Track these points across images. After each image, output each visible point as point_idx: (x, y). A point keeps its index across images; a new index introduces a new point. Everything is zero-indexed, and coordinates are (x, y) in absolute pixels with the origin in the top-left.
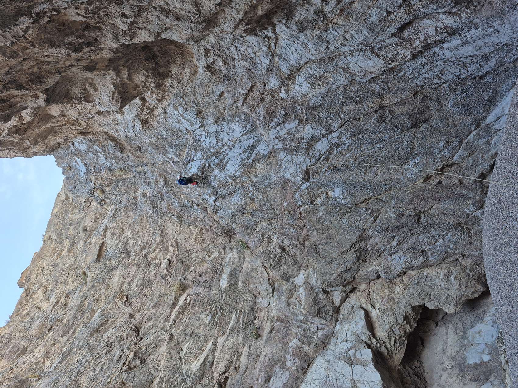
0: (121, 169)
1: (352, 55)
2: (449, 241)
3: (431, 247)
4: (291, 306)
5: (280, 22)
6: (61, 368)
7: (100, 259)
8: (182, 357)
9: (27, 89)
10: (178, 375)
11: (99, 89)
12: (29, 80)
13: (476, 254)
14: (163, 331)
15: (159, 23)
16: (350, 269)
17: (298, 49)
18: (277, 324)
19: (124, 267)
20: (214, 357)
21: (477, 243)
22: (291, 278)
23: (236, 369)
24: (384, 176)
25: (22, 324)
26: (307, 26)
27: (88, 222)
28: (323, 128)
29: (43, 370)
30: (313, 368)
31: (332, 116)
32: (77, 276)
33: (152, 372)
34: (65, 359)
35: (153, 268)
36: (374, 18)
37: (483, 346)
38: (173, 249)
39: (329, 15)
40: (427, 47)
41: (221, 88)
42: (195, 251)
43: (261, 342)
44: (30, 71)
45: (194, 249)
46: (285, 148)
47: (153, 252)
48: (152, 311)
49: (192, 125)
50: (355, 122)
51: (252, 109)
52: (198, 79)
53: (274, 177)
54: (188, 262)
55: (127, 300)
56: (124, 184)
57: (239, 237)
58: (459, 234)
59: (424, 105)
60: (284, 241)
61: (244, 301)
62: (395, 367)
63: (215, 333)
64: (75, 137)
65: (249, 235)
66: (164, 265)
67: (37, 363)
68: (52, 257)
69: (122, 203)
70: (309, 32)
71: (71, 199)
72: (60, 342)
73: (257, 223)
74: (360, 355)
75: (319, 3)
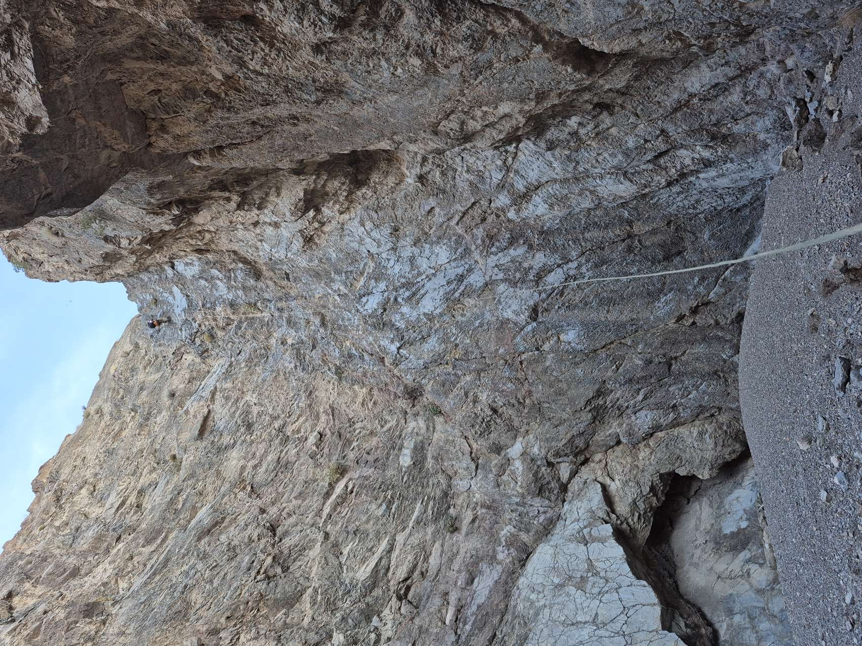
0: (250, 304)
1: (602, 178)
2: (704, 392)
3: (682, 401)
4: (502, 487)
5: (528, 139)
6: (153, 585)
7: (203, 435)
8: (343, 562)
10: (338, 585)
13: (734, 406)
14: (314, 528)
16: (583, 433)
17: (541, 167)
18: (481, 511)
19: (245, 446)
20: (390, 561)
21: (734, 393)
22: (502, 449)
23: (422, 573)
24: (630, 315)
25: (60, 538)
26: (557, 145)
27: (178, 383)
28: (559, 256)
29: (118, 593)
30: (534, 558)
31: (570, 242)
32: (158, 464)
33: (300, 582)
34: (159, 573)
35: (293, 445)
36: (631, 144)
37: (742, 512)
38: (326, 417)
39: (584, 137)
40: (683, 175)
41: (432, 202)
42: (361, 420)
43: (459, 537)
45: (359, 417)
46: (506, 279)
47: (294, 423)
48: (294, 502)
49: (379, 246)
50: (598, 251)
51: (469, 229)
52: (401, 190)
53: (488, 316)
54: (348, 435)
55: (253, 491)
56: (250, 325)
57: (428, 398)
58: (715, 383)
59: (678, 236)
60: (496, 400)
61: (433, 485)
62: (640, 547)
63: (391, 528)
64: (186, 255)
65: (446, 394)
66: (312, 439)
67: (105, 584)
68: (104, 440)
69: (243, 353)
70: (557, 151)
71: (143, 351)
72: (140, 554)
73: (459, 377)
74: (597, 533)
75: (575, 126)
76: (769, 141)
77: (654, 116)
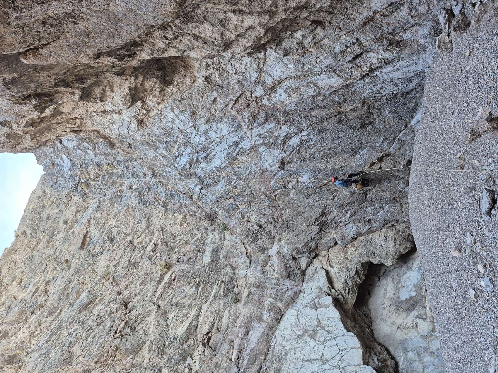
0: (109, 164)
1: (320, 75)
2: (387, 211)
3: (374, 217)
4: (266, 274)
5: (271, 48)
6: (51, 342)
7: (84, 247)
8: (169, 324)
9: (71, 87)
10: (166, 338)
11: (115, 91)
12: (74, 80)
13: (406, 220)
14: (150, 303)
15: (189, 44)
16: (314, 239)
17: (281, 68)
18: (253, 289)
19: (109, 253)
20: (198, 322)
21: (406, 211)
22: (266, 250)
23: (218, 329)
24: (341, 164)
26: (290, 52)
27: (69, 214)
28: (296, 128)
29: (30, 348)
30: (285, 318)
31: (303, 118)
32: (58, 265)
33: (142, 337)
34: (55, 335)
35: (139, 252)
36: (337, 50)
37: (412, 286)
38: (158, 234)
39: (307, 46)
40: (372, 71)
41: (215, 94)
42: (179, 234)
43: (240, 305)
44: (77, 74)
45: (178, 233)
46: (264, 144)
47: (139, 237)
48: (139, 287)
49: (185, 125)
50: (320, 123)
51: (239, 112)
52: (195, 87)
53: (254, 167)
54: (172, 244)
55: (114, 281)
56: (110, 177)
57: (220, 219)
58: (394, 205)
59: (369, 112)
60: (261, 220)
61: (224, 274)
62: (349, 309)
63: (198, 301)
64: (67, 134)
65: (231, 217)
66: (150, 247)
67: (23, 342)
68: (27, 251)
69: (107, 195)
70: (291, 56)
71: (49, 195)
72: (45, 322)
73: (238, 207)
74: (323, 301)
75: (301, 37)
76: (426, 45)
77: (352, 29)
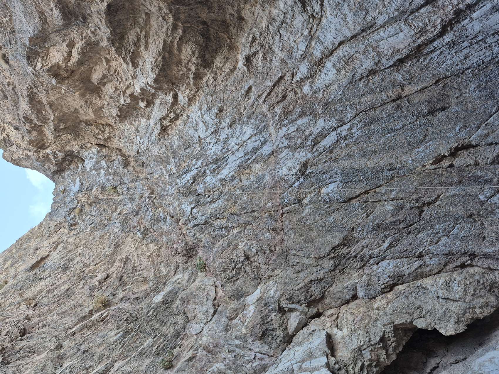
0: (113, 187)
2: (456, 237)
3: (430, 248)
4: (229, 331)
7: (34, 268)
11: (149, 46)
14: (53, 339)
16: (321, 280)
17: (338, 24)
18: (201, 353)
19: (54, 279)
22: (242, 296)
28: (336, 120)
31: (348, 108)
38: (119, 264)
40: (458, 15)
41: (251, 82)
42: (142, 268)
43: (170, 373)
45: (142, 266)
46: (289, 146)
49: (207, 130)
50: (370, 112)
51: (272, 107)
52: (233, 77)
53: (267, 177)
54: (127, 279)
55: (34, 307)
56: (107, 203)
58: (469, 226)
59: (444, 93)
61: (171, 324)
63: (115, 354)
64: (91, 147)
66: (100, 277)
